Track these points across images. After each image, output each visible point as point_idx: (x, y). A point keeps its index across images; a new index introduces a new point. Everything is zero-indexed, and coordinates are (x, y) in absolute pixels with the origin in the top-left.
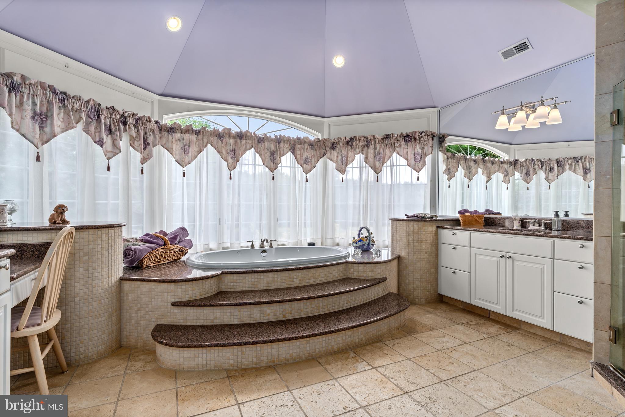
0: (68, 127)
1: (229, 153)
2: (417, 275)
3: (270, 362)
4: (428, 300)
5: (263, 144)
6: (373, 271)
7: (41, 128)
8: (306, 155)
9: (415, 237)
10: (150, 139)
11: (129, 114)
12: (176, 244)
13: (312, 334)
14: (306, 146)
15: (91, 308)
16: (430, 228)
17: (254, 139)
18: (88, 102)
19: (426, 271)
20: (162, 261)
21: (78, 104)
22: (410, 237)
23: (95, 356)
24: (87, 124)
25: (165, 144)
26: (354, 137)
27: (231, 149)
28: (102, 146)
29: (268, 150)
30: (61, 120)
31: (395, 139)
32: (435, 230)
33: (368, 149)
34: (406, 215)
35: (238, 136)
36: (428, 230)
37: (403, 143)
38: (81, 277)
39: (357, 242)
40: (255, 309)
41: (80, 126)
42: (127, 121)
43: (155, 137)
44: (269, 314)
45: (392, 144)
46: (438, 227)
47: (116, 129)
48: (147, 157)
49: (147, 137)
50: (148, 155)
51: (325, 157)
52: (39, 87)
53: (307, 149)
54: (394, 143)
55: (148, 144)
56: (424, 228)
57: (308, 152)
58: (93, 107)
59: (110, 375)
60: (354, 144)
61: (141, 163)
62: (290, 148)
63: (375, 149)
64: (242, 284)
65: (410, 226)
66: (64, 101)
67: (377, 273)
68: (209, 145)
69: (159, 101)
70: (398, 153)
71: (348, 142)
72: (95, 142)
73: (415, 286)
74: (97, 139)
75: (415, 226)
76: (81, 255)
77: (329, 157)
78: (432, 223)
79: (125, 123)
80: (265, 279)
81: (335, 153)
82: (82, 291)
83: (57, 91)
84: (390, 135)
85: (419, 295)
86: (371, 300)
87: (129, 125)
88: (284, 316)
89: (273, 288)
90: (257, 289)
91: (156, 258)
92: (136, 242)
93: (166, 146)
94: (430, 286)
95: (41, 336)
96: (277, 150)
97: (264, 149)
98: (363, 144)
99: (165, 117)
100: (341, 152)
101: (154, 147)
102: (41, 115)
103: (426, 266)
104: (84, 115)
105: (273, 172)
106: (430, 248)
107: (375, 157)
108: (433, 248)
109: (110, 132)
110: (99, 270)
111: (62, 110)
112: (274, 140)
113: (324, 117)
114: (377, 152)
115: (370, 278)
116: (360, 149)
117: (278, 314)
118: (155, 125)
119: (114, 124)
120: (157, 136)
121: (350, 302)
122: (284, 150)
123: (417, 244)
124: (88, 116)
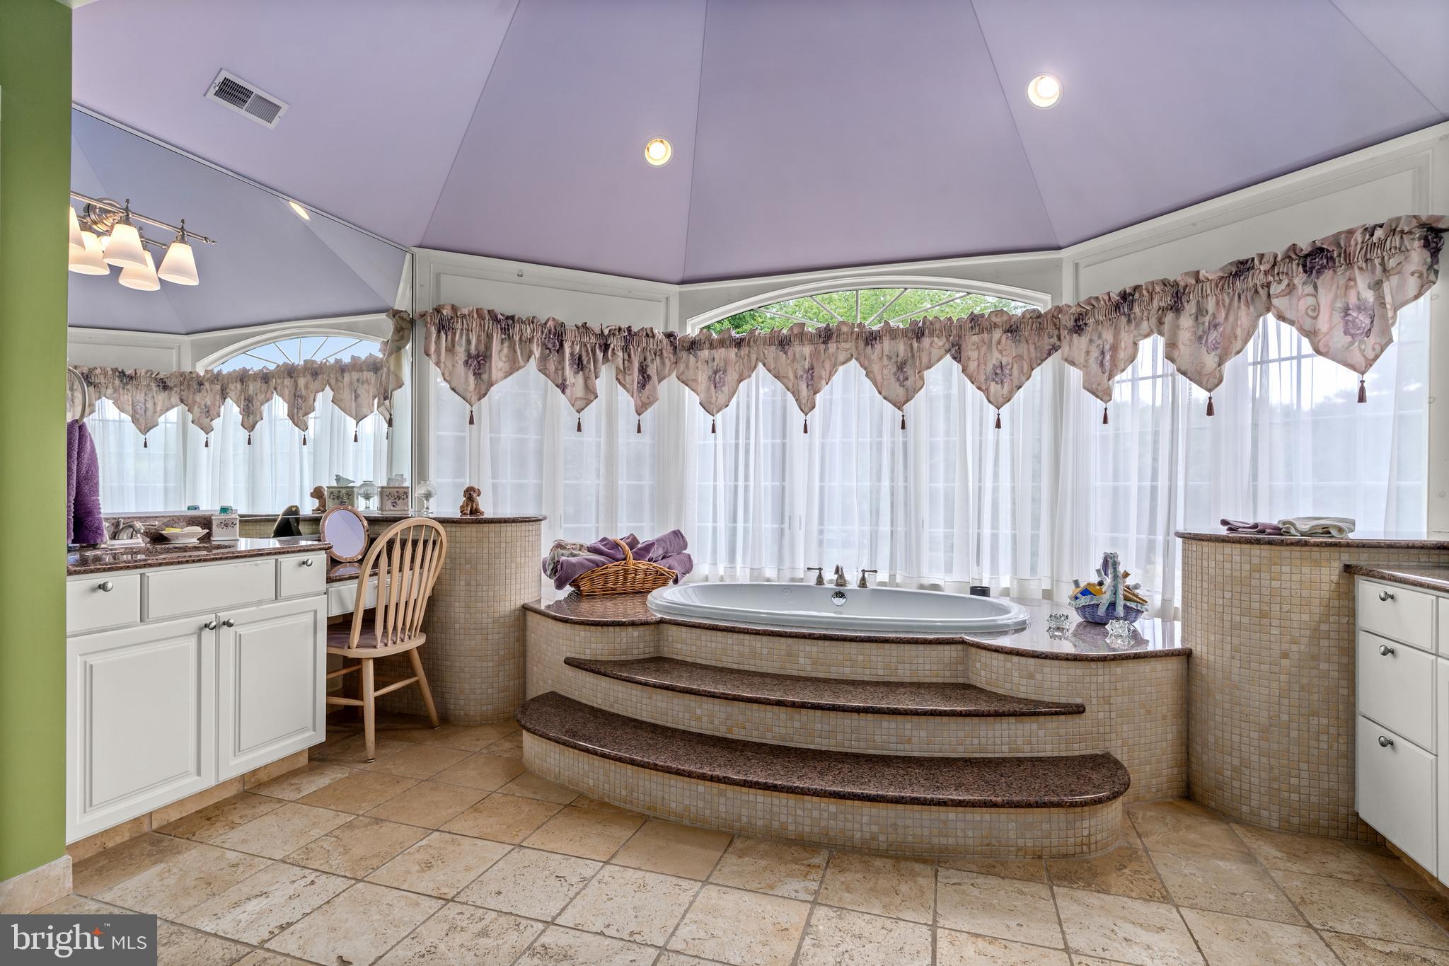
0: (513, 368)
1: (802, 377)
2: (1243, 725)
3: (649, 809)
4: (1296, 820)
5: (878, 347)
6: (1031, 676)
7: (477, 375)
8: (995, 358)
9: (1237, 596)
10: (652, 371)
11: (610, 331)
12: (650, 560)
13: (725, 778)
14: (997, 334)
15: (473, 643)
16: (1306, 570)
17: (857, 338)
18: (546, 323)
19: (1285, 717)
20: (620, 588)
21: (529, 331)
22: (1219, 593)
23: (478, 719)
24: (543, 359)
25: (682, 373)
26: (1137, 288)
27: (806, 367)
28: (563, 392)
29: (890, 358)
30: (504, 359)
31: (1266, 273)
32: (1335, 578)
33: (1178, 318)
34: (1224, 522)
35: (820, 336)
36: (1296, 577)
37: (1299, 278)
38: (463, 594)
39: (1079, 595)
40: (675, 701)
41: (533, 363)
42: (609, 343)
43: (663, 363)
44: (699, 719)
45: (1260, 289)
46: (1349, 570)
47: (590, 359)
48: (647, 401)
49: (647, 366)
50: (648, 398)
51: (1056, 356)
52: (475, 316)
53: (999, 342)
54: (1268, 285)
55: (649, 377)
56: (1275, 569)
57: (1001, 352)
58: (553, 330)
59: (463, 748)
60: (1136, 309)
61: (637, 412)
62: (948, 346)
63: (1201, 311)
64: (694, 648)
65: (1220, 557)
66: (509, 330)
67: (1047, 685)
68: (760, 365)
69: (680, 293)
70: (1281, 317)
71: (1117, 307)
72: (557, 386)
73: (1236, 762)
74: (560, 382)
75: (1237, 558)
76: (463, 561)
77: (1066, 355)
78: (1326, 553)
79: (605, 348)
80: (736, 648)
81: (1080, 342)
82: (463, 616)
83: (500, 317)
84: (1253, 260)
85: (1255, 796)
86: (997, 755)
87: (613, 349)
88: (730, 731)
89: (753, 668)
90: (720, 665)
91: (606, 582)
92: (580, 550)
93: (684, 378)
94: (1304, 775)
95: (378, 662)
96: (913, 356)
97: (881, 359)
98: (1163, 304)
99: (690, 322)
100: (1100, 336)
101: (660, 381)
102: (477, 356)
103: (1285, 701)
104: (538, 345)
105: (902, 411)
106: (1304, 640)
107: (1200, 338)
108: (1324, 643)
109: (579, 364)
110: (485, 588)
111: (506, 344)
112: (905, 333)
113: (1059, 248)
114: (1207, 324)
115: (1022, 695)
116: (1153, 320)
117: (716, 722)
118: (665, 341)
119: (587, 351)
120: (667, 361)
121: (909, 741)
122: (930, 353)
123: (1246, 620)
124: (545, 346)
